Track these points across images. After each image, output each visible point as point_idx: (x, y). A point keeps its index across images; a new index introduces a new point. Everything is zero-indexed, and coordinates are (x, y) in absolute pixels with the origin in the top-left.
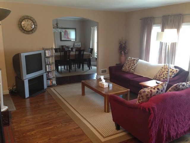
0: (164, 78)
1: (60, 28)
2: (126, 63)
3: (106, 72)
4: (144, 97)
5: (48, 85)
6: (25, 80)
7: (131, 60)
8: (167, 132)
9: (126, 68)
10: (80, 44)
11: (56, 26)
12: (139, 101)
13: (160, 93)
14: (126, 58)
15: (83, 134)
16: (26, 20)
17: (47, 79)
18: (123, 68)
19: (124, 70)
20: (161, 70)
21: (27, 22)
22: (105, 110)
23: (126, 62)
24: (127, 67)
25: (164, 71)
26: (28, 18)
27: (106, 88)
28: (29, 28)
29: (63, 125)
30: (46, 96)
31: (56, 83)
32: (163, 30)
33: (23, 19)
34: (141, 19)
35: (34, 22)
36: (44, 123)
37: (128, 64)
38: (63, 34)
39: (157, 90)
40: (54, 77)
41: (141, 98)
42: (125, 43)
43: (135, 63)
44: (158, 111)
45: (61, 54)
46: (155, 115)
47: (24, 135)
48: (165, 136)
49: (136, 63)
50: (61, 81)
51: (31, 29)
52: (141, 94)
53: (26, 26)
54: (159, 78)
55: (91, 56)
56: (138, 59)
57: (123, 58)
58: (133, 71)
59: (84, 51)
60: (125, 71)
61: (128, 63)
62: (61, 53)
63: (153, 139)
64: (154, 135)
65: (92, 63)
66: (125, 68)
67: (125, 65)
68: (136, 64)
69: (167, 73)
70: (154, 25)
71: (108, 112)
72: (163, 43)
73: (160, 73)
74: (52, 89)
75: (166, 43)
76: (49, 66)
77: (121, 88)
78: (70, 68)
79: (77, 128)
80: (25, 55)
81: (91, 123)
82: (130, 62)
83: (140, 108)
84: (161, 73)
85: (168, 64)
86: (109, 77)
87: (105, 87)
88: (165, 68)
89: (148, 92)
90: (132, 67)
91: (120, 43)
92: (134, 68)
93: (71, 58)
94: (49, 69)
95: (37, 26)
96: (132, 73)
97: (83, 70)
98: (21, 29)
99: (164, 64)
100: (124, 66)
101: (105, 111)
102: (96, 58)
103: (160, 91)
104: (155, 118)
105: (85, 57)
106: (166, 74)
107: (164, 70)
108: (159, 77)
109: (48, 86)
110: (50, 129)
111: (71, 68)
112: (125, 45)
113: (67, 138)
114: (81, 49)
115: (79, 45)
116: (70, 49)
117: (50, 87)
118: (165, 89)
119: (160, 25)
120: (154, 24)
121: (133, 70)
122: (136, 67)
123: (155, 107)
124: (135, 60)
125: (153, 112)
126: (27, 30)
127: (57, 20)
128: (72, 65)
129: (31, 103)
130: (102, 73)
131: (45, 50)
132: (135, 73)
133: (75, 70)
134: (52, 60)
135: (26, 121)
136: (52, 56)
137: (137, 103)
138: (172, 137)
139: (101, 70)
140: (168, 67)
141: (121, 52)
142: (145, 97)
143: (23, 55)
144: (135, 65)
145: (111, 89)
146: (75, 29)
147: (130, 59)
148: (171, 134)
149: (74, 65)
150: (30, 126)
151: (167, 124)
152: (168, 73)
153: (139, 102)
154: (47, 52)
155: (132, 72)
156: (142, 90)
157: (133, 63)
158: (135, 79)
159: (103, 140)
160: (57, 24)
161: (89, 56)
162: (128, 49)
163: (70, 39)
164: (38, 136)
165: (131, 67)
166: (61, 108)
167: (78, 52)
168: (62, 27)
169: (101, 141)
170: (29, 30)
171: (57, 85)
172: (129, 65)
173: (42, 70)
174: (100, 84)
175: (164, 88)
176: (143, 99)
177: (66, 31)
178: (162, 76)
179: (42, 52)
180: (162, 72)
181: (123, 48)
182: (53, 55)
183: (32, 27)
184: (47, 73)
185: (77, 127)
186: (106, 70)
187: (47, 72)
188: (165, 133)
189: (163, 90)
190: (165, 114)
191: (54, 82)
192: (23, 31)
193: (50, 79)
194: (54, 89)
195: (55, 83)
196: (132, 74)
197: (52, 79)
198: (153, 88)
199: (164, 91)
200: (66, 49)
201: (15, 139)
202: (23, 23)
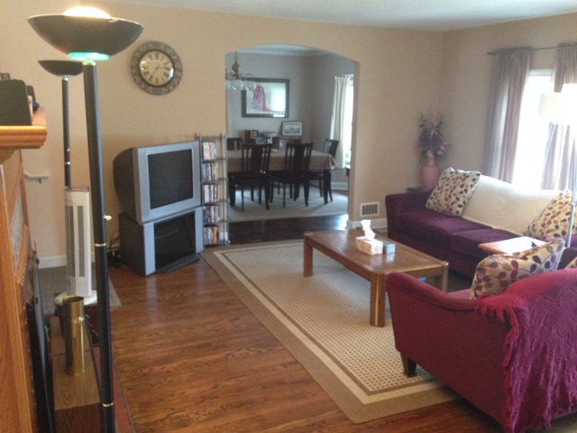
0: (559, 232)
1: (243, 79)
2: (440, 186)
3: (376, 212)
4: (491, 282)
5: (206, 243)
6: (145, 225)
7: (455, 176)
8: (556, 385)
9: (439, 201)
10: (298, 126)
11: (235, 73)
12: (477, 292)
13: (541, 271)
14: (440, 172)
15: (309, 381)
16: (153, 54)
17: (206, 226)
18: (429, 201)
19: (432, 206)
20: (550, 209)
21: (155, 60)
22: (371, 319)
23: (440, 183)
24: (442, 197)
25: (559, 213)
26: (158, 48)
27: (377, 255)
28: (159, 77)
29: (251, 353)
30: (200, 274)
31: (230, 238)
32: (558, 88)
33: (145, 50)
34: (490, 53)
35: (174, 61)
36: (198, 343)
37: (445, 188)
38: (250, 95)
39: (534, 262)
40: (223, 221)
41: (483, 284)
42: (438, 126)
43: (467, 186)
44: (534, 322)
45: (245, 156)
46: (523, 330)
47: (146, 371)
48: (549, 396)
49: (472, 186)
50: (243, 233)
51: (166, 80)
52: (482, 270)
53: (151, 70)
54: (543, 234)
55: (333, 164)
56: (479, 175)
57: (430, 171)
58: (460, 210)
59: (310, 146)
60: (436, 209)
61: (447, 185)
62: (245, 151)
63: (514, 401)
64: (519, 389)
65: (334, 185)
66: (436, 201)
67: (436, 191)
68: (470, 191)
69: (567, 217)
70: (533, 73)
71: (382, 324)
72: (557, 126)
73: (545, 219)
74: (218, 254)
75: (568, 127)
76: (210, 188)
77: (421, 259)
78: (269, 197)
79: (290, 364)
80: (147, 154)
81: (330, 351)
82: (451, 184)
83: (479, 311)
84: (549, 217)
85: (570, 192)
86: (386, 226)
87: (374, 252)
88: (561, 203)
89: (505, 266)
90: (458, 199)
91: (422, 126)
92: (464, 202)
93: (272, 168)
94: (210, 195)
95: (181, 71)
96: (456, 217)
97: (307, 204)
98: (138, 79)
99: (560, 192)
100: (432, 195)
101: (372, 323)
102: (348, 170)
103: (543, 266)
104: (522, 340)
105: (313, 167)
106: (564, 220)
107: (560, 208)
108: (541, 231)
109: (207, 246)
110: (216, 361)
111: (272, 197)
112: (438, 131)
113: (264, 387)
114: (304, 142)
115: (298, 131)
116: (270, 141)
117: (211, 249)
118: (558, 260)
119: (549, 72)
120: (531, 68)
121: (460, 206)
122: (469, 199)
123: (526, 309)
124: (468, 177)
125: (516, 321)
126: (153, 82)
127: (236, 55)
128: (276, 190)
129: (161, 289)
130: (363, 214)
131: (201, 140)
132: (466, 217)
133: (284, 203)
134: (219, 171)
135: (150, 335)
136: (220, 159)
137: (470, 298)
138: (570, 399)
139: (362, 205)
140: (570, 200)
141: (425, 152)
142: (495, 281)
143: (143, 154)
144: (466, 191)
145: (391, 258)
146: (286, 82)
147: (452, 173)
148: (570, 393)
149: (282, 190)
150: (159, 350)
151: (557, 363)
152: (570, 219)
153: (476, 295)
154: (206, 146)
155: (458, 212)
156: (488, 260)
157: (462, 186)
158: (465, 232)
159: (365, 399)
160: (235, 67)
161: (327, 162)
162: (445, 143)
163: (269, 110)
164: (184, 377)
165: (453, 199)
166: (245, 307)
167: (293, 150)
168: (250, 76)
169: (360, 402)
170: (161, 82)
171: (231, 244)
172: (448, 192)
173: (192, 197)
174: (358, 244)
175: (553, 258)
176: (489, 285)
177: (259, 88)
178: (552, 226)
179: (193, 146)
180: (552, 215)
181: (431, 142)
182: (224, 156)
183: (167, 75)
184: (204, 208)
185: (291, 359)
186: (376, 205)
187: (206, 205)
188: (550, 389)
189: (551, 264)
190: (554, 331)
191: (224, 235)
192: (143, 86)
193: (212, 226)
194: (223, 254)
195: (226, 238)
196: (458, 218)
197: (218, 226)
198: (521, 256)
199: (554, 267)
200: (259, 142)
201: (122, 380)
202: (143, 62)
